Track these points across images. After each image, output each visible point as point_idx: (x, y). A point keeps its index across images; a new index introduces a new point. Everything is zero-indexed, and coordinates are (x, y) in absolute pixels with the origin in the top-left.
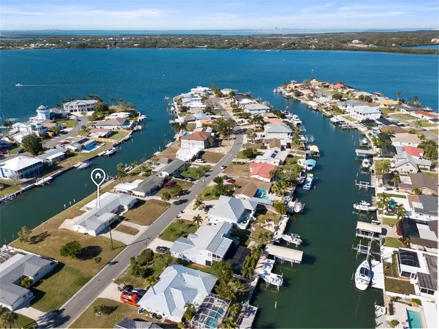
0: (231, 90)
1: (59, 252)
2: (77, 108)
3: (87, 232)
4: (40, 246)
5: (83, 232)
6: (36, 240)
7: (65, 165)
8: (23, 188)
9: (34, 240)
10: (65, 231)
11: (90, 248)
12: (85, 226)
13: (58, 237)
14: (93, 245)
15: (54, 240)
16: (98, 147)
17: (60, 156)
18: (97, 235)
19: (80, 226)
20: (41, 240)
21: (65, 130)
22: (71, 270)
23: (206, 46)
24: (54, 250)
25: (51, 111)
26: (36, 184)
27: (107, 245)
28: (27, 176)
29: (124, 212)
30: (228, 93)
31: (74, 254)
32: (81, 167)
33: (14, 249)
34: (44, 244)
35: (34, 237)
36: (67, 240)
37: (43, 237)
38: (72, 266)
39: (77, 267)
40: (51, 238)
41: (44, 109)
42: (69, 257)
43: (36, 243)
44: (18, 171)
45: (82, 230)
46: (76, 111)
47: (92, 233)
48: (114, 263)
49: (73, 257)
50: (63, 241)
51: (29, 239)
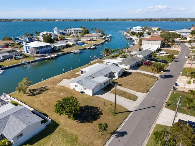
0: (158, 28)
1: (54, 109)
2: (74, 32)
3: (83, 90)
4: (36, 99)
5: (79, 91)
6: (35, 93)
7: (66, 50)
8: (37, 59)
9: (33, 93)
10: (62, 88)
11: (87, 107)
12: (81, 84)
13: (56, 92)
14: (91, 105)
15: (51, 95)
16: (86, 45)
17: (63, 46)
18: (94, 94)
19: (77, 84)
20: (39, 93)
21: (67, 39)
22: (65, 135)
23: (131, 20)
24: (49, 104)
25: (61, 31)
26: (46, 57)
27: (107, 107)
28: (41, 53)
29: (116, 78)
30: (156, 29)
31: (71, 113)
32: (76, 52)
33: (12, 98)
34: (41, 97)
35: (34, 90)
36: (63, 95)
37: (42, 90)
38: (67, 129)
39: (73, 131)
40: (49, 92)
41: (57, 29)
42: (65, 116)
43: (34, 95)
44: (36, 48)
45: (79, 89)
46: (73, 33)
47: (89, 92)
48: (122, 134)
49: (69, 117)
50: (59, 97)
51: (27, 91)
